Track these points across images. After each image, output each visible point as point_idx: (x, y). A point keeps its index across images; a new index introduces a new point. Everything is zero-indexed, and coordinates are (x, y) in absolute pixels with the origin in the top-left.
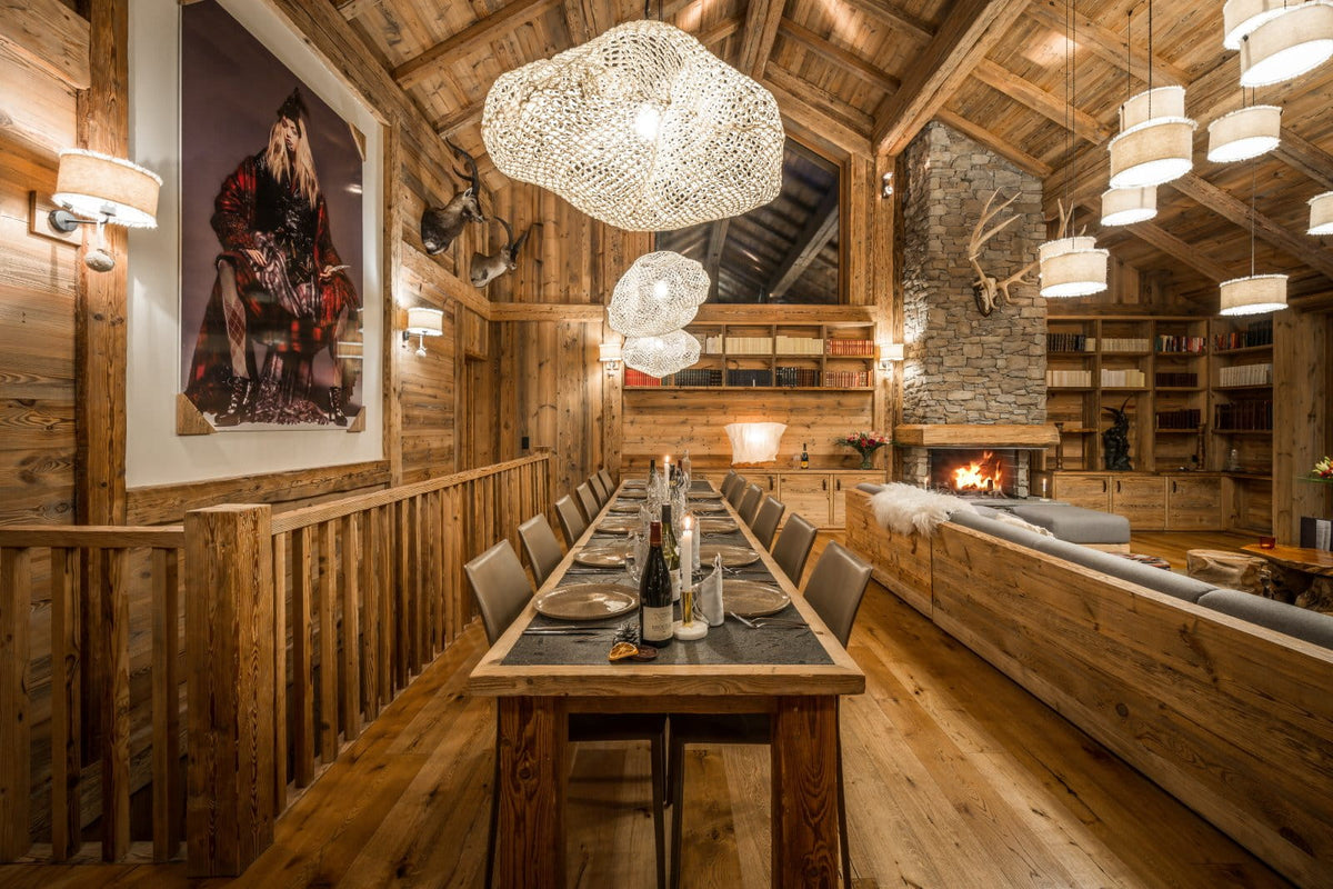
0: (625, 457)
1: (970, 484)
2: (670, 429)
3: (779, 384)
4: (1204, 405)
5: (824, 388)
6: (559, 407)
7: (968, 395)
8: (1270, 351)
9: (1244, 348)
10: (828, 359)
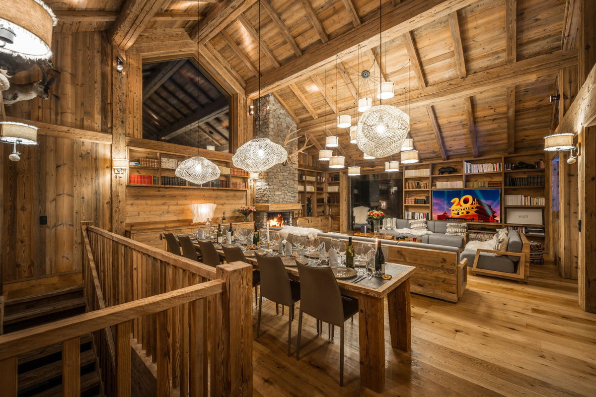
0: (127, 225)
1: (274, 225)
2: (155, 208)
3: (212, 186)
4: (325, 196)
5: (230, 189)
6: (75, 195)
7: (280, 193)
8: (339, 183)
9: (333, 182)
10: (232, 176)
